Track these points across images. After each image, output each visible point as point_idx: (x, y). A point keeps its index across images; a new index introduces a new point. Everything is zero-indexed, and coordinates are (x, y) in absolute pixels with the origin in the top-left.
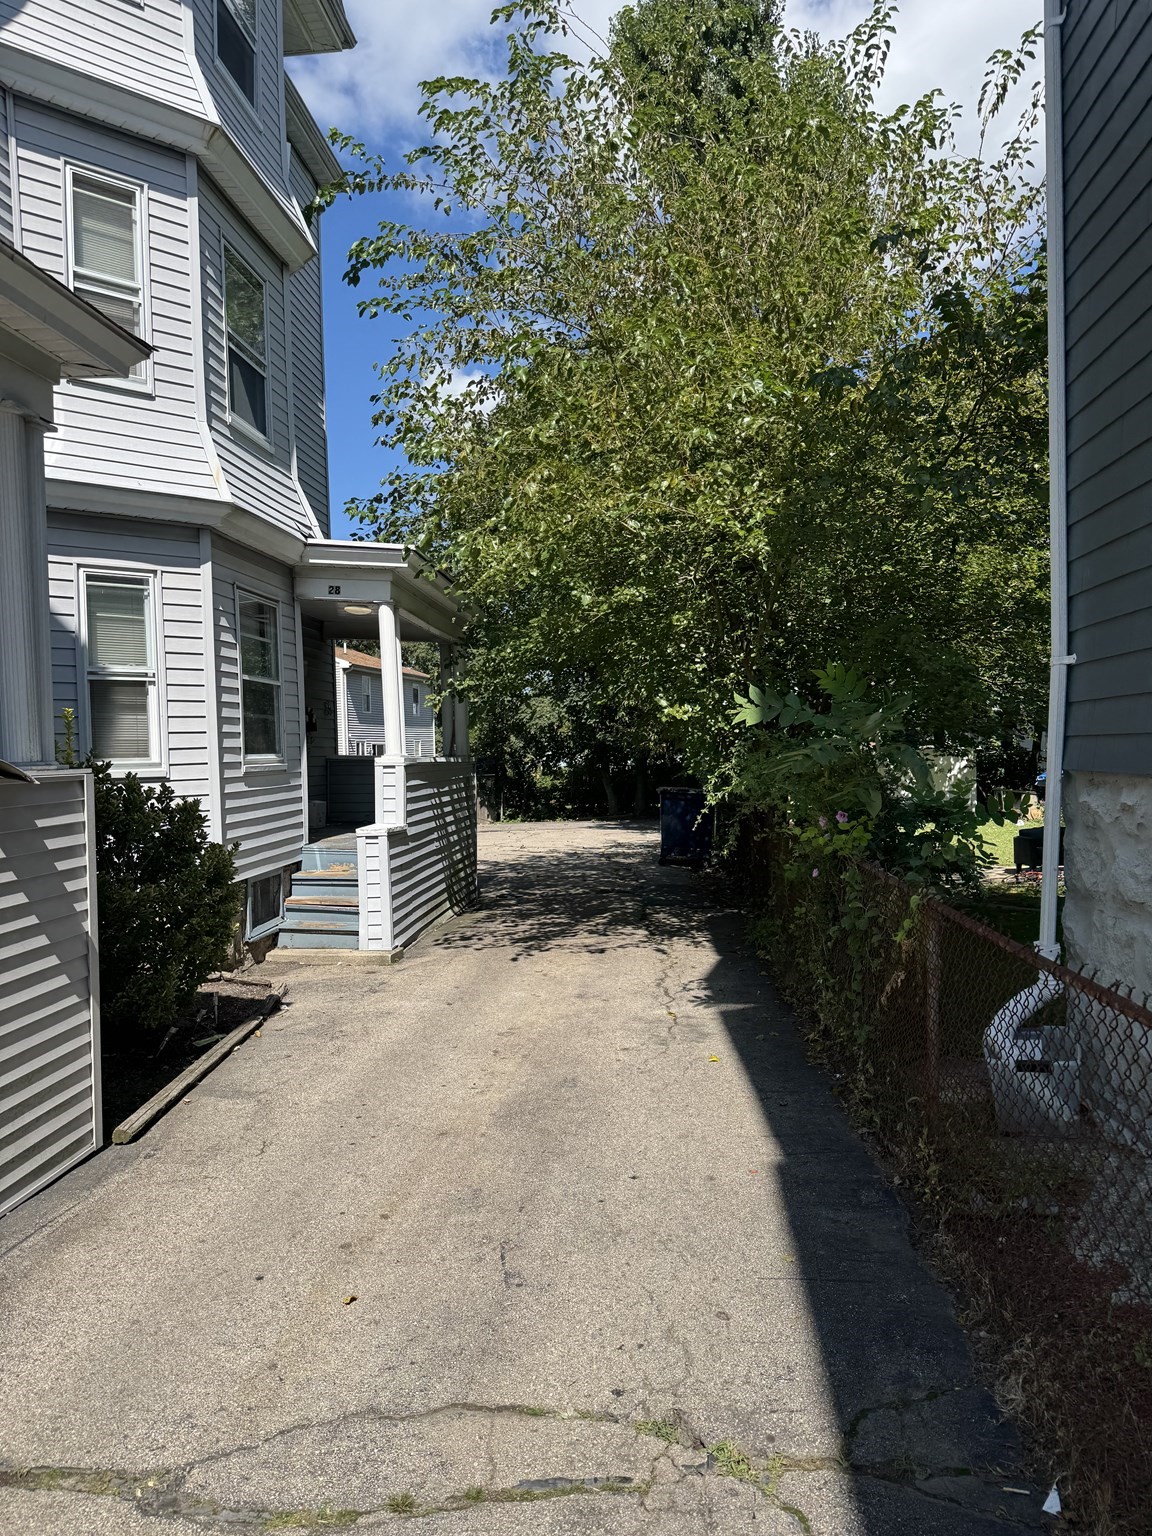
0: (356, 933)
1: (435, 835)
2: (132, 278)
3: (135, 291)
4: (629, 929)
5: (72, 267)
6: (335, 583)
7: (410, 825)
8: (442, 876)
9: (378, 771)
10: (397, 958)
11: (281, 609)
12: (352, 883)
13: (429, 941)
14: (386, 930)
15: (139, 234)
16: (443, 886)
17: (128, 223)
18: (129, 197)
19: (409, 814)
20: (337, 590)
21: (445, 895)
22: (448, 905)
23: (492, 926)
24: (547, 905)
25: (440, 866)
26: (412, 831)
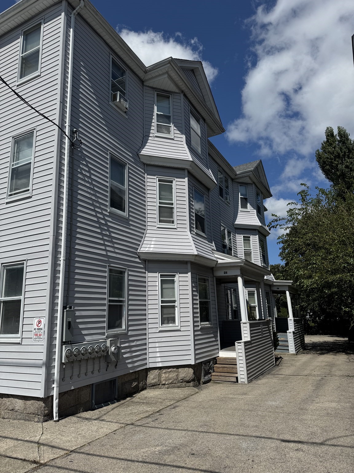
0: (288, 350)
1: (298, 334)
2: (250, 248)
3: (251, 250)
4: (341, 353)
5: (244, 249)
6: (278, 287)
7: (295, 331)
8: (300, 342)
9: (288, 320)
10: (296, 355)
11: (270, 292)
12: (287, 341)
13: (300, 353)
14: (294, 350)
15: (251, 242)
16: (300, 344)
17: (249, 240)
18: (249, 237)
19: (295, 329)
20: (278, 289)
21: (300, 346)
22: (301, 348)
23: (312, 352)
24: (321, 350)
25: (299, 340)
26: (295, 332)
